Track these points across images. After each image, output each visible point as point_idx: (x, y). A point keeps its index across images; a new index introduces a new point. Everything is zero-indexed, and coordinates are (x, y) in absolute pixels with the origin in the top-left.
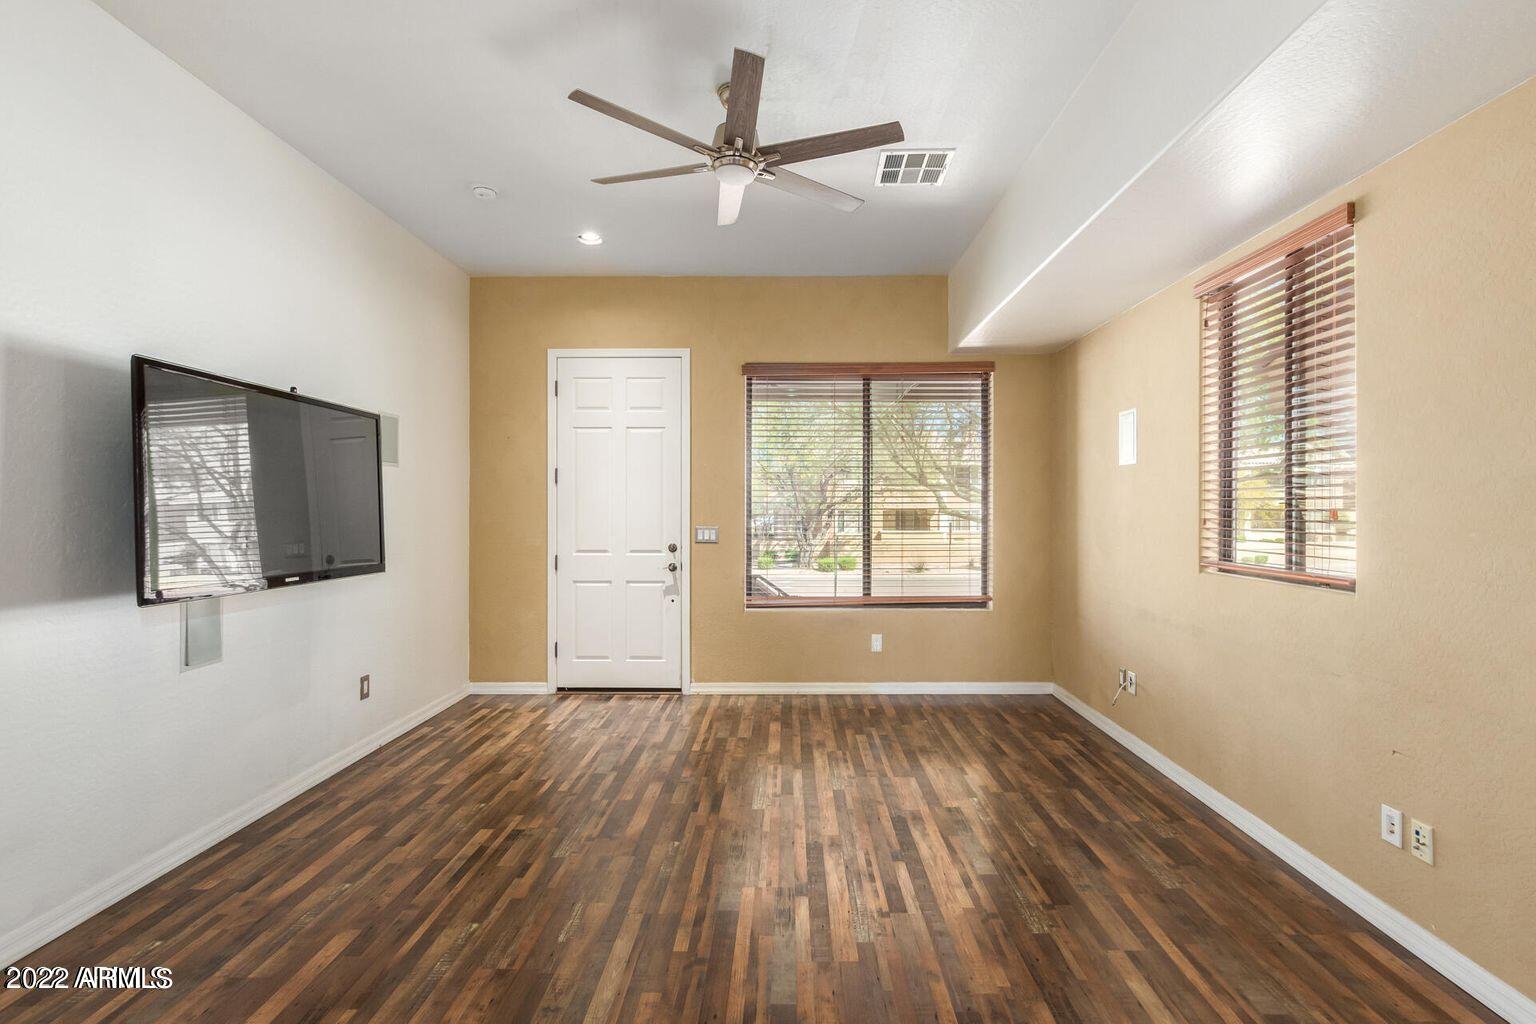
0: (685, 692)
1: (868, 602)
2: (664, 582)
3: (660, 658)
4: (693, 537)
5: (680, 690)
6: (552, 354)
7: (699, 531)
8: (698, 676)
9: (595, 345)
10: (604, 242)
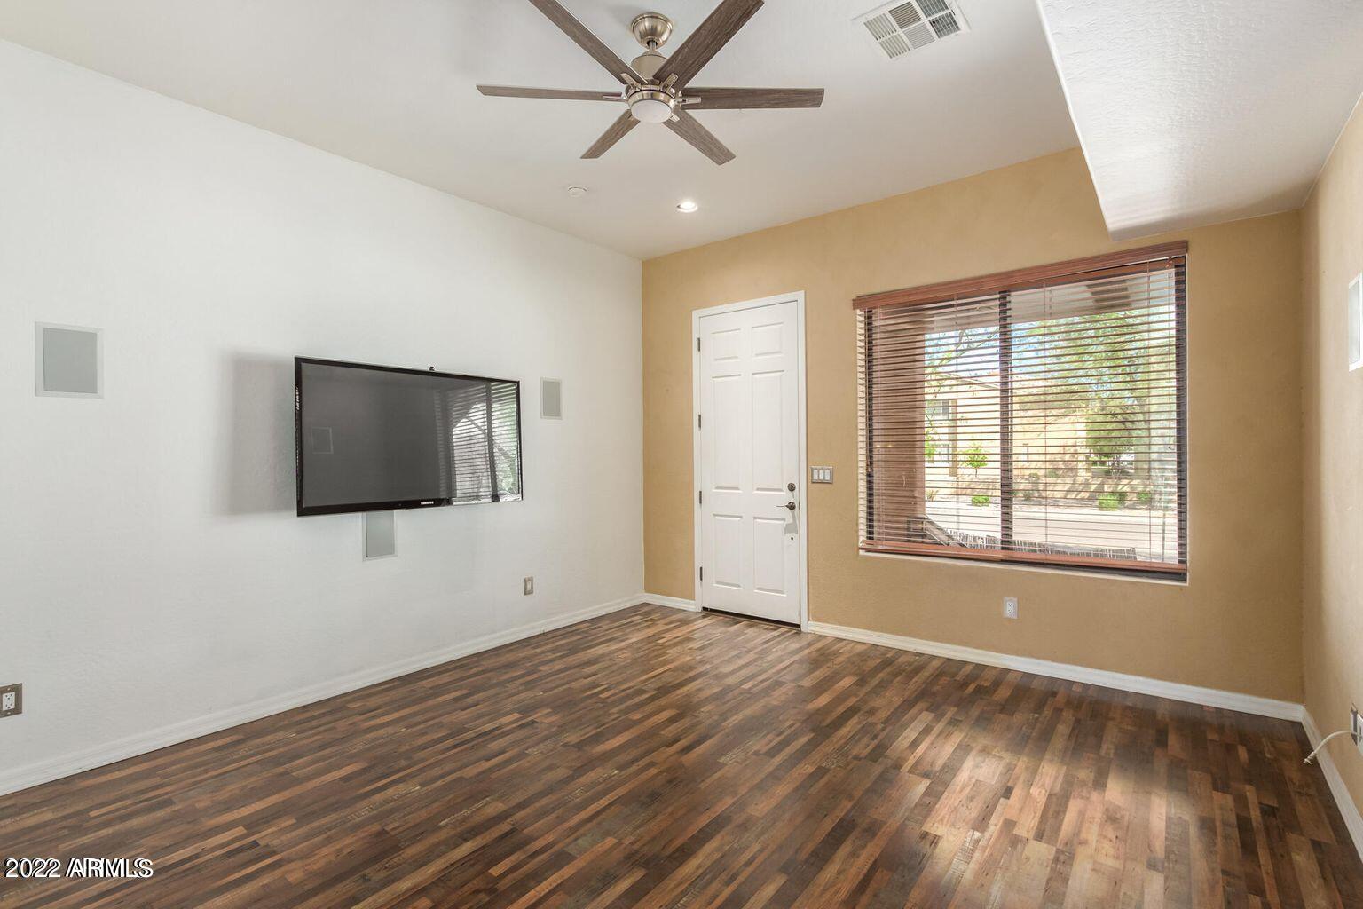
0: (803, 629)
1: (1008, 557)
2: (784, 520)
3: (782, 592)
4: (810, 477)
5: (799, 626)
6: (696, 314)
7: (815, 471)
8: (815, 616)
9: (726, 302)
10: (699, 209)
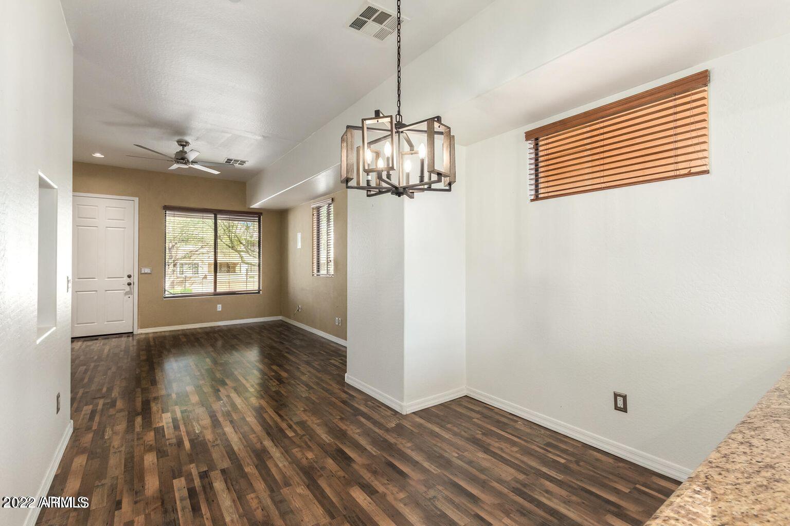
0: (135, 333)
1: (216, 294)
2: (125, 290)
3: (122, 321)
4: (140, 272)
5: (132, 333)
7: (143, 270)
8: (141, 326)
9: (88, 192)
10: (105, 157)
